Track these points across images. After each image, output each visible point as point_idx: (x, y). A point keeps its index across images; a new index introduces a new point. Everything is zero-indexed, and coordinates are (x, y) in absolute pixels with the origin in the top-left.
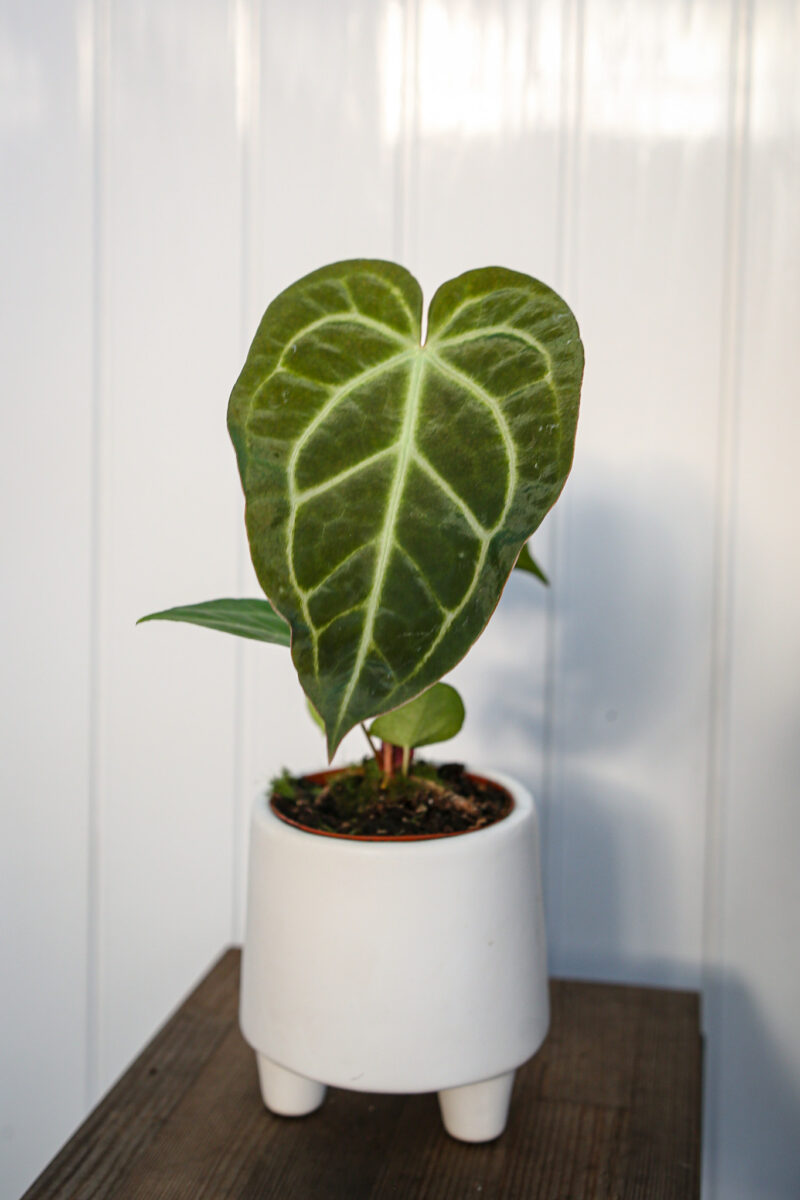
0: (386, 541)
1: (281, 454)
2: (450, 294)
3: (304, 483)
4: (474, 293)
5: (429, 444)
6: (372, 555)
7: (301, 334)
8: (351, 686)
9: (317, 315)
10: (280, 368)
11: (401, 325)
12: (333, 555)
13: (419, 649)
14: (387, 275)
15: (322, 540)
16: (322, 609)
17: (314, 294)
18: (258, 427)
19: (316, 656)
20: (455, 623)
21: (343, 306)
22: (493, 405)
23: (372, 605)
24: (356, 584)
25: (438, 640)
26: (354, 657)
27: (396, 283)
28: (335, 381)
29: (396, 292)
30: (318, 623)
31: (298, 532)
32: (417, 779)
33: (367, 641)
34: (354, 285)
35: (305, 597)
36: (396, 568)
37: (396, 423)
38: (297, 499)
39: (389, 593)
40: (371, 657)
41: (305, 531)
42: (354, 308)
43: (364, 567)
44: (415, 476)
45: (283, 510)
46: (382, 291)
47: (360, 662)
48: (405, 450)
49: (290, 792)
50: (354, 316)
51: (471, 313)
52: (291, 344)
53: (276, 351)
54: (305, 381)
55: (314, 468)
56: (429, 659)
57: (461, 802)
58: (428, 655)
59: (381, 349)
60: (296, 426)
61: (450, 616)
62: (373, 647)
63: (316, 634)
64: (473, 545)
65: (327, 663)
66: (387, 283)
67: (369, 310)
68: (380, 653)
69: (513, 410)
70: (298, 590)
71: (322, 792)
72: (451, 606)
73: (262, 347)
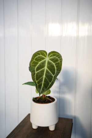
0: (44, 76)
1: (35, 68)
2: (50, 54)
3: (37, 71)
4: (52, 53)
5: (48, 67)
6: (43, 78)
7: (36, 57)
8: (41, 90)
9: (37, 55)
10: (34, 60)
11: (45, 56)
12: (39, 77)
15: (38, 76)
16: (38, 83)
17: (37, 53)
18: (32, 66)
21: (40, 55)
22: (54, 64)
23: (43, 82)
24: (41, 80)
25: (49, 85)
26: (41, 87)
28: (39, 61)
29: (45, 53)
31: (36, 75)
32: (46, 98)
33: (43, 85)
34: (41, 53)
35: (37, 81)
36: (45, 79)
37: (45, 65)
38: (36, 72)
39: (44, 81)
40: (43, 87)
41: (37, 75)
43: (42, 79)
44: (47, 70)
45: (35, 74)
46: (43, 53)
47: (42, 88)
48: (46, 68)
49: (35, 99)
50: (41, 55)
51: (52, 55)
53: (34, 59)
54: (36, 61)
55: (38, 69)
57: (50, 100)
58: (48, 87)
59: (43, 59)
60: (36, 66)
61: (50, 83)
63: (38, 85)
64: (52, 77)
65: (39, 88)
66: (44, 53)
67: (42, 55)
69: (56, 64)
71: (37, 99)
72: (50, 82)
73: (33, 58)
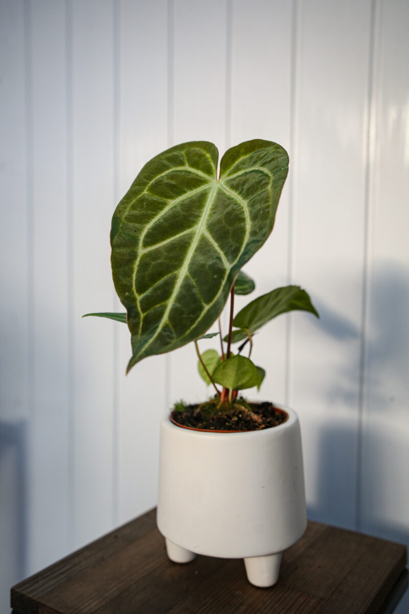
0: (183, 272)
1: (139, 231)
2: (233, 154)
3: (146, 244)
4: (245, 153)
5: (211, 227)
6: (175, 278)
7: (158, 177)
8: (151, 341)
9: (167, 168)
10: (145, 192)
11: (209, 171)
12: (154, 278)
13: (189, 323)
14: (205, 148)
15: (150, 270)
16: (146, 304)
17: (169, 159)
18: (130, 219)
19: (141, 326)
20: (209, 311)
21: (182, 164)
22: (244, 203)
23: (171, 303)
24: (165, 292)
25: (199, 319)
26: (157, 327)
27: (208, 151)
28: (172, 198)
29: (208, 155)
30: (144, 310)
31: (140, 266)
33: (165, 319)
34: (188, 154)
35: (139, 298)
36: (187, 286)
37: (198, 217)
38: (142, 251)
39: (179, 299)
40: (166, 328)
41: (144, 266)
42: (187, 164)
43: (170, 284)
44: (203, 240)
45: (134, 256)
46: (201, 156)
47: (159, 330)
48: (200, 229)
50: (187, 167)
51: (243, 163)
52: (153, 181)
53: (145, 184)
54: (156, 198)
55: (153, 237)
56: (194, 329)
58: (194, 326)
59: (199, 182)
60: (148, 218)
61: (207, 307)
62: (168, 322)
63: (142, 316)
64: (221, 272)
65: (145, 330)
66: (204, 152)
67: (194, 165)
68: (170, 326)
69: (252, 205)
70: (136, 294)
72: (208, 302)
73: (140, 183)
